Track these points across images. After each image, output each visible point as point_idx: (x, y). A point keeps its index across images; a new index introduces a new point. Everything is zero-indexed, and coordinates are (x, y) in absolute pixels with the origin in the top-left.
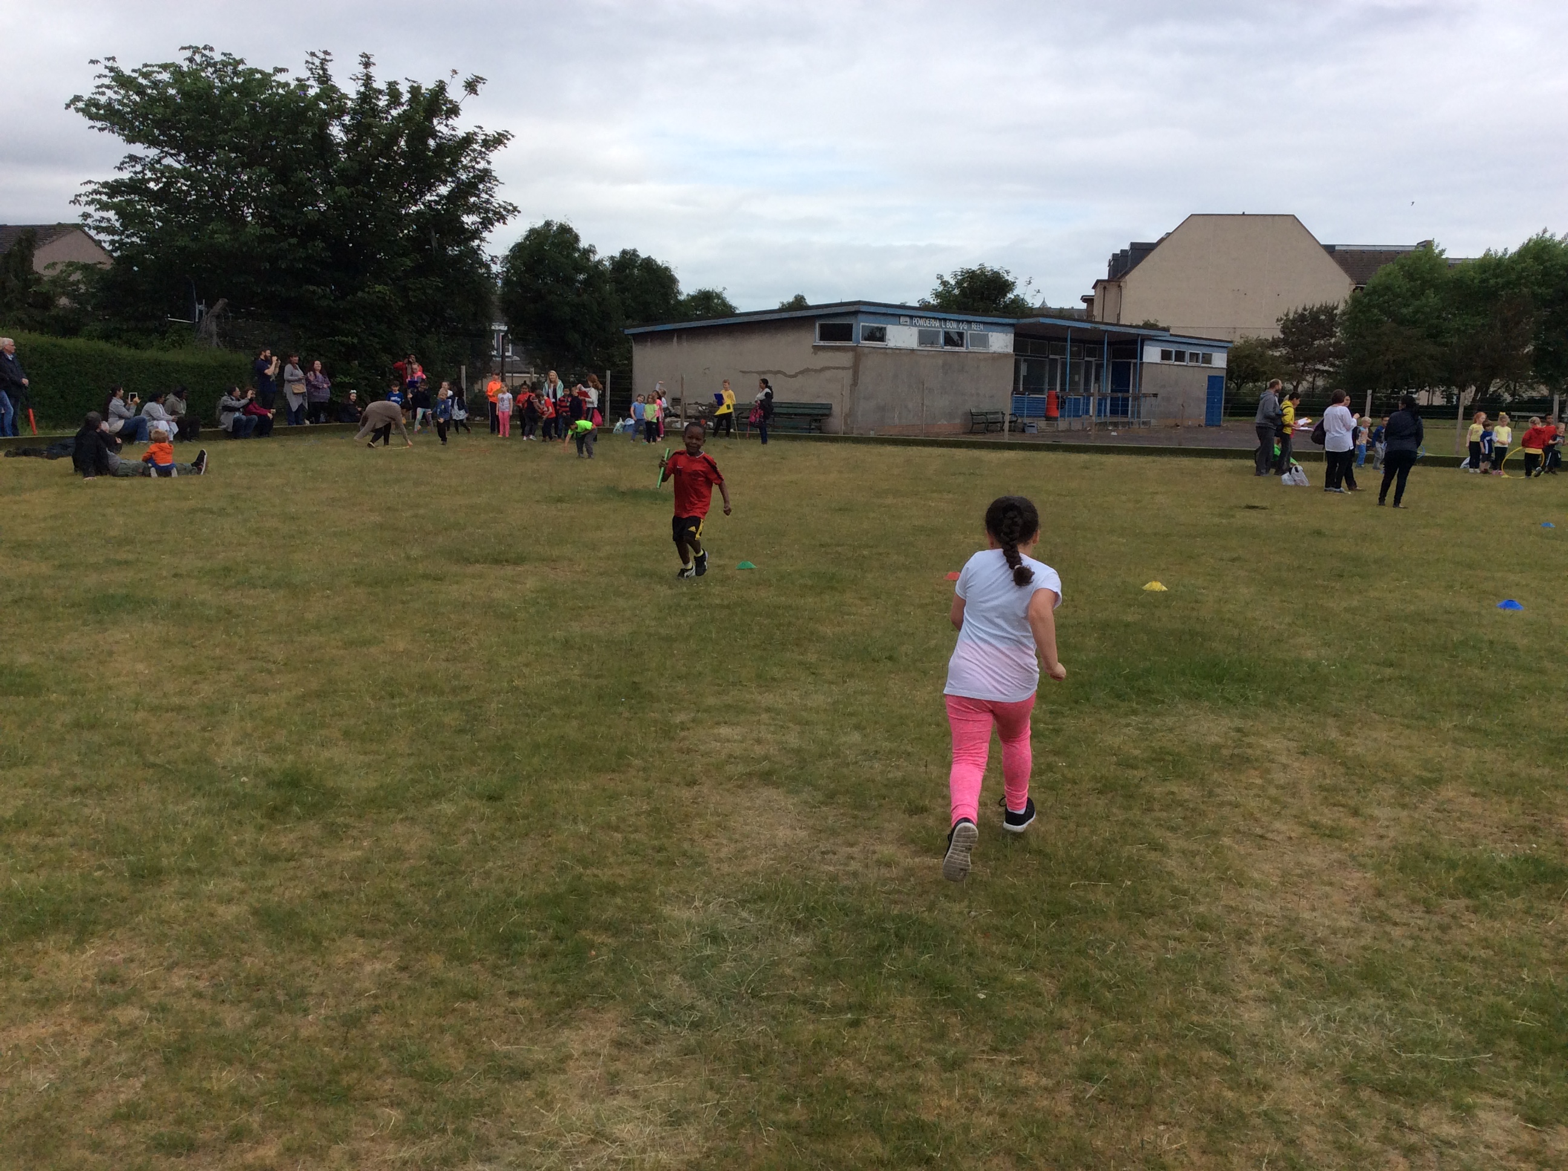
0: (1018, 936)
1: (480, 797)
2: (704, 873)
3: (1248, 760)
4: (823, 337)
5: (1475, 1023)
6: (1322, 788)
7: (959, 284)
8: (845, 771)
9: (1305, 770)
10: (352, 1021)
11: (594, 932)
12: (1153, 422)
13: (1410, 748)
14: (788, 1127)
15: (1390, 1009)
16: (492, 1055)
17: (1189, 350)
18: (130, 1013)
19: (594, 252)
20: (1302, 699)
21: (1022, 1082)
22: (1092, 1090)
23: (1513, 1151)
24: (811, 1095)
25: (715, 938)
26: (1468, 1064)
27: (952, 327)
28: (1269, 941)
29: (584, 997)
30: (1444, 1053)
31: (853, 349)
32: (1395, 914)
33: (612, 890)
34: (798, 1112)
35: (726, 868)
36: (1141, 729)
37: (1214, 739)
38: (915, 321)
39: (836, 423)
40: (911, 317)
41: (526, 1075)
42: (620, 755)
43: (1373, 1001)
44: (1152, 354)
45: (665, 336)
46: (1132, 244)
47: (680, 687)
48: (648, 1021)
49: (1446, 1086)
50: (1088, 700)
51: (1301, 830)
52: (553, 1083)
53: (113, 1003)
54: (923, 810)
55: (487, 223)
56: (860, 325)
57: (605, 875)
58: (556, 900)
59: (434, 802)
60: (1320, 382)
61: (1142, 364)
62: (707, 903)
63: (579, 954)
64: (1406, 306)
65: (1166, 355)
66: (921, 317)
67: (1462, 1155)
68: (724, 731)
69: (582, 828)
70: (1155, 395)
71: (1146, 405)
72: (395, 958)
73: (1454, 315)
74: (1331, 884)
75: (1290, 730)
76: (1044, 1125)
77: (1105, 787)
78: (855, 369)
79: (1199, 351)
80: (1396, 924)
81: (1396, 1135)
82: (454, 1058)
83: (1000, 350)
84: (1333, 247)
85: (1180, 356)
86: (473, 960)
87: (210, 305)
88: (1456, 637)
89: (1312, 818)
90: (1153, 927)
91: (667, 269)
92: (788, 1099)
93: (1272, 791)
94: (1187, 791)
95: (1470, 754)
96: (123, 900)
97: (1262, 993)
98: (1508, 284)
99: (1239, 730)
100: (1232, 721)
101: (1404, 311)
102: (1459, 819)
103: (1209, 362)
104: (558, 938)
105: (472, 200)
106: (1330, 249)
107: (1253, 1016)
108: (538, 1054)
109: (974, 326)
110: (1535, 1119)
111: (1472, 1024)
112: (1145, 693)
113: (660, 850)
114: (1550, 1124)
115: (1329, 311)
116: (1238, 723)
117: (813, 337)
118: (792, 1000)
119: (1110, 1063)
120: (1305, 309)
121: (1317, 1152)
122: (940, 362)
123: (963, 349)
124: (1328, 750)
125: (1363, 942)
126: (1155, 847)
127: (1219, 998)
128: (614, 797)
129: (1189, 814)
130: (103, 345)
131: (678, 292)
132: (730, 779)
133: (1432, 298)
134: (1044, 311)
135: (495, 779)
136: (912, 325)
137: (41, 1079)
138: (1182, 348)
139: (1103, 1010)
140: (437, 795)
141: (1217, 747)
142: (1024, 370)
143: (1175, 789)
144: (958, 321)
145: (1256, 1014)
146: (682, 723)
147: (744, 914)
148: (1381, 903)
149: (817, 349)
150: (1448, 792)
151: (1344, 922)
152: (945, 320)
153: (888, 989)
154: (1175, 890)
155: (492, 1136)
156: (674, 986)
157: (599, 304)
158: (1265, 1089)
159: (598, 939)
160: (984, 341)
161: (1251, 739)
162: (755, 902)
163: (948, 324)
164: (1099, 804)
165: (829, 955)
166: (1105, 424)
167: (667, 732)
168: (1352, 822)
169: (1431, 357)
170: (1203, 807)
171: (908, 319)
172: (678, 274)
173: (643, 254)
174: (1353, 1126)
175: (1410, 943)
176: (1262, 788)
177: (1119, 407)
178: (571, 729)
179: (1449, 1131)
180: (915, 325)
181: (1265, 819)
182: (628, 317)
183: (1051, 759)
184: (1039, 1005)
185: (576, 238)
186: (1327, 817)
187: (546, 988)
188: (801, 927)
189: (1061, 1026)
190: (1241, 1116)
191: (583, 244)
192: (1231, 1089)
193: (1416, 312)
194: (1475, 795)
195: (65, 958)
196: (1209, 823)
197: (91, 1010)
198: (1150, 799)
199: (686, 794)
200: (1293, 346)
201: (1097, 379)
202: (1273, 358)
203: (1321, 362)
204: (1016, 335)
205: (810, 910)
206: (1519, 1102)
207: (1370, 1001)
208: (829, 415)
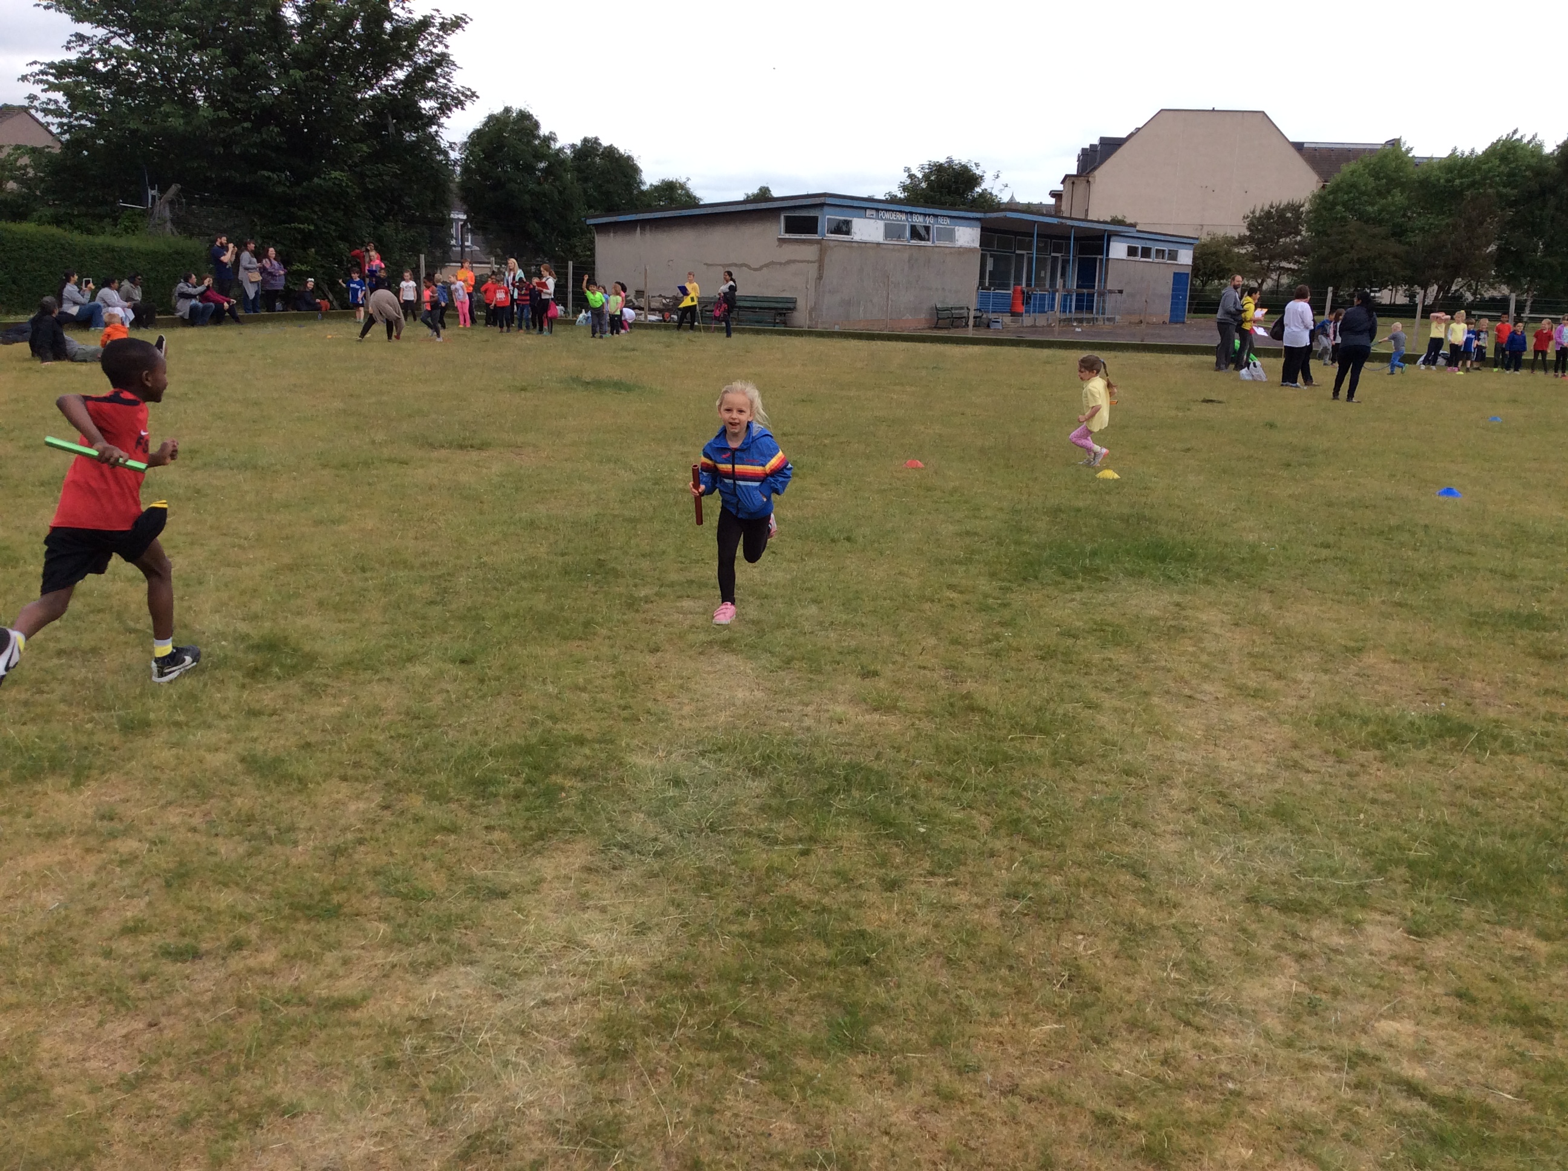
0: (957, 780)
1: (453, 661)
2: (667, 728)
3: (1183, 630)
4: (788, 230)
5: (1372, 853)
6: (1250, 655)
7: (926, 177)
8: (802, 639)
9: (1238, 639)
10: (337, 852)
11: (565, 777)
12: (1118, 317)
13: (1338, 621)
14: (741, 935)
15: (1295, 843)
16: (471, 879)
17: (1155, 247)
18: (128, 845)
19: (555, 140)
20: (1239, 576)
21: (955, 900)
22: (1018, 906)
23: (1394, 957)
24: (764, 910)
25: (677, 782)
26: (1361, 887)
27: (918, 221)
28: (1189, 785)
29: (556, 831)
30: (1341, 878)
31: (818, 242)
32: (1311, 764)
33: (581, 741)
34: (751, 924)
35: (687, 724)
36: (1084, 604)
37: (1154, 612)
38: (881, 214)
39: (801, 318)
40: (877, 210)
41: (504, 895)
42: (587, 624)
43: (1280, 835)
44: (1118, 250)
45: (629, 227)
46: (1102, 139)
47: (645, 564)
48: (615, 850)
49: (1340, 904)
50: (1036, 578)
51: (1228, 691)
52: (528, 901)
53: (113, 835)
54: (875, 674)
55: (445, 108)
56: (827, 218)
57: (573, 730)
58: (528, 750)
59: (408, 665)
60: (1285, 280)
61: (1108, 260)
62: (670, 753)
63: (551, 795)
64: (1373, 204)
65: (1132, 251)
66: (886, 210)
67: (1349, 960)
68: (687, 604)
69: (550, 688)
70: (1121, 292)
71: (1111, 301)
72: (378, 799)
73: (1419, 214)
74: (1251, 738)
75: (1226, 604)
76: (972, 933)
77: (1047, 654)
78: (821, 263)
79: (1165, 247)
80: (1308, 771)
81: (1289, 944)
82: (438, 881)
83: (966, 245)
84: (1302, 144)
85: (1146, 252)
86: (450, 800)
87: (163, 191)
88: (1393, 521)
89: (1238, 681)
90: (1082, 773)
91: (629, 158)
92: (743, 913)
93: (1204, 658)
94: (1122, 657)
95: (1395, 626)
96: (115, 749)
97: (1178, 828)
98: (1473, 184)
99: (1178, 605)
100: (1171, 596)
101: (1369, 209)
102: (1377, 683)
103: (1175, 259)
104: (529, 781)
105: (430, 84)
106: (1299, 147)
107: (1169, 848)
108: (515, 877)
109: (940, 220)
110: (1417, 931)
111: (1369, 853)
112: (1092, 573)
113: (625, 708)
114: (1429, 936)
115: (1295, 208)
116: (1177, 598)
117: (778, 230)
118: (748, 833)
119: (1036, 884)
120: (1271, 207)
121: (1218, 958)
122: (906, 255)
123: (929, 243)
124: (1260, 622)
125: (1277, 786)
126: (1091, 706)
127: (1140, 832)
128: (580, 662)
129: (1123, 677)
130: (54, 230)
131: (641, 182)
132: (691, 646)
133: (1398, 198)
134: (1012, 206)
135: (467, 645)
136: (875, 217)
137: (51, 900)
138: (1149, 244)
139: (1034, 842)
140: (411, 659)
141: (1153, 620)
142: (989, 267)
143: (1111, 656)
144: (925, 215)
145: (1173, 845)
146: (646, 597)
147: (704, 762)
148: (1296, 754)
149: (782, 241)
150: (1370, 659)
151: (1259, 769)
152: (911, 213)
153: (837, 825)
154: (1105, 742)
155: (473, 944)
156: (637, 821)
157: (560, 193)
158: (1174, 907)
159: (568, 783)
160: (950, 235)
161: (1189, 612)
162: (715, 752)
163: (915, 218)
164: (1038, 669)
165: (783, 796)
166: (1070, 320)
167: (632, 604)
168: (1276, 684)
169: (1395, 256)
170: (1138, 672)
171: (874, 212)
172: (640, 163)
173: (605, 142)
174: (1252, 936)
175: (1319, 787)
176: (1193, 654)
177: (1085, 304)
178: (539, 602)
179: (1338, 941)
180: (881, 218)
181: (1194, 682)
182: (590, 207)
183: (998, 629)
184: (974, 837)
185: (536, 125)
186: (1253, 681)
187: (520, 823)
188: (756, 772)
189: (992, 854)
190: (1153, 928)
191: (544, 131)
192: (1144, 906)
193: (1380, 211)
194: (1395, 661)
195: (64, 798)
196: (1144, 685)
197: (92, 842)
198: (1087, 664)
199: (650, 660)
200: (1259, 244)
201: (1063, 275)
202: (1239, 255)
203: (1286, 259)
204: (982, 229)
205: (767, 758)
206: (1404, 919)
207: (1278, 835)
208: (794, 309)
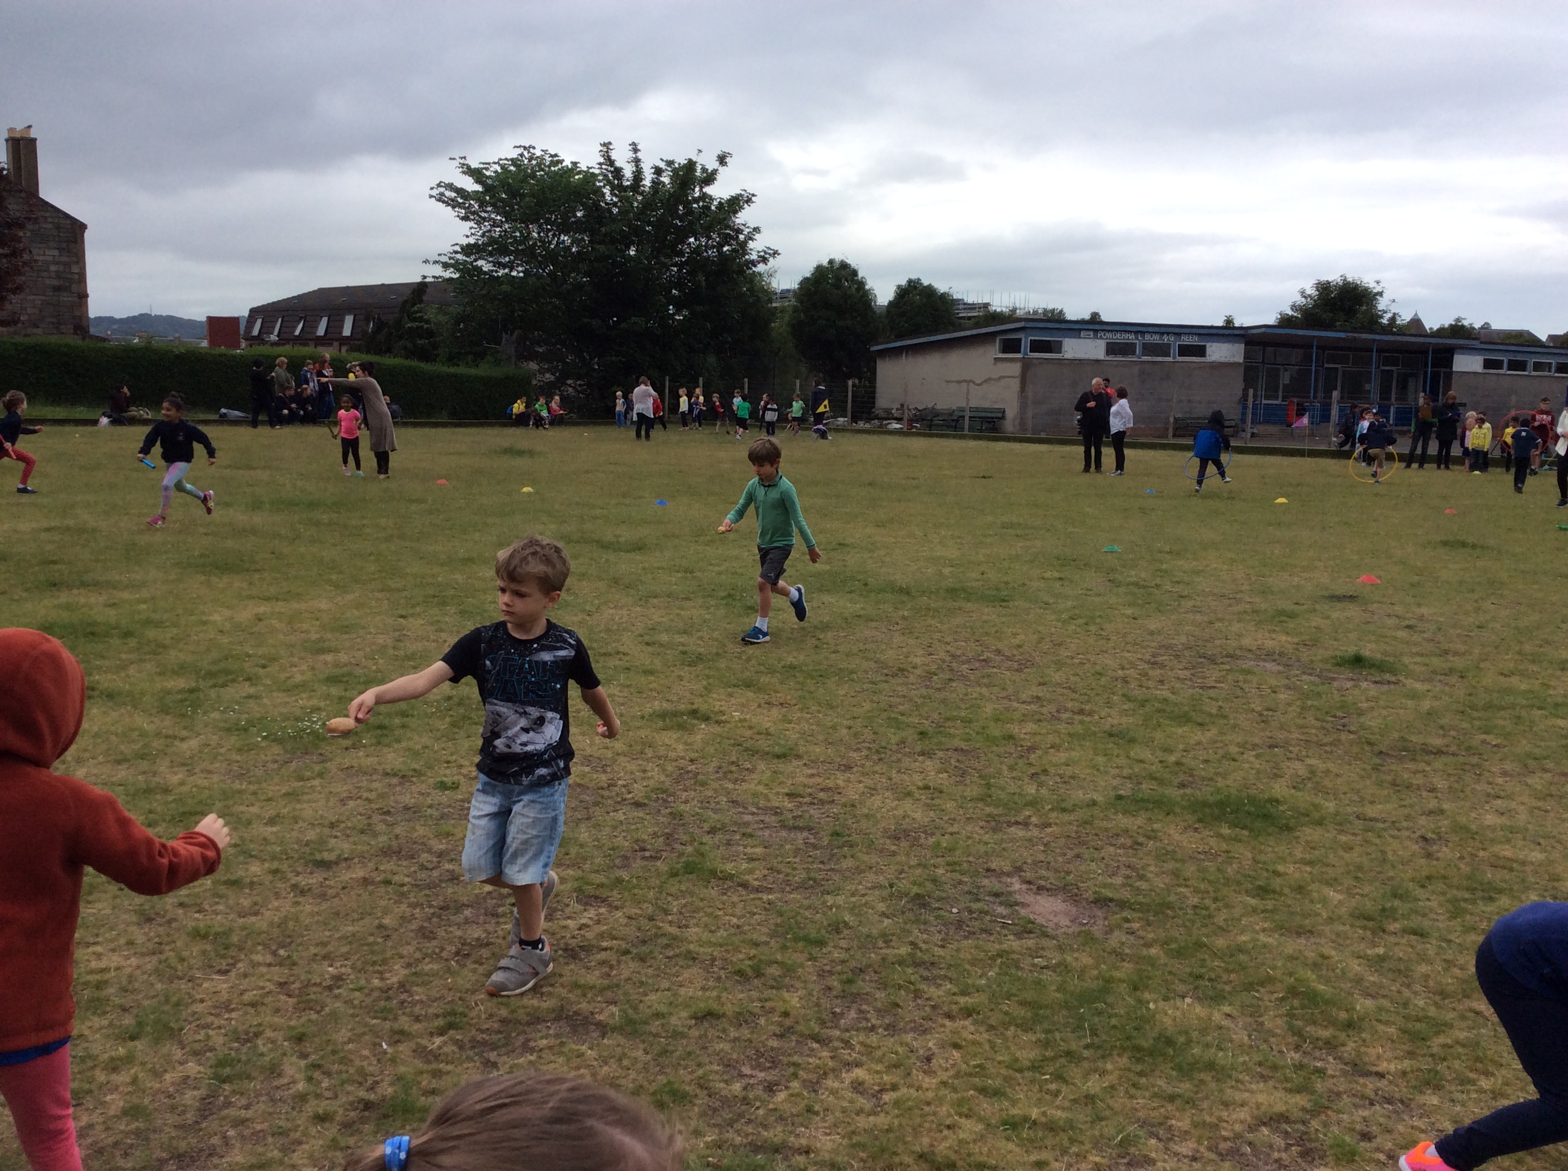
4: (1004, 350)
27: (1153, 339)
31: (1021, 360)
38: (1101, 334)
39: (1009, 425)
40: (1096, 331)
44: (1467, 363)
45: (899, 351)
56: (1029, 339)
61: (1452, 372)
65: (1488, 364)
66: (1108, 331)
78: (1024, 378)
83: (1223, 360)
85: (1517, 365)
109: (1184, 337)
117: (993, 351)
122: (1136, 370)
123: (1170, 359)
136: (1095, 337)
138: (1519, 357)
144: (1162, 333)
149: (998, 360)
152: (1142, 332)
163: (1147, 337)
171: (1092, 333)
173: (925, 282)
180: (1101, 338)
208: (1003, 418)
